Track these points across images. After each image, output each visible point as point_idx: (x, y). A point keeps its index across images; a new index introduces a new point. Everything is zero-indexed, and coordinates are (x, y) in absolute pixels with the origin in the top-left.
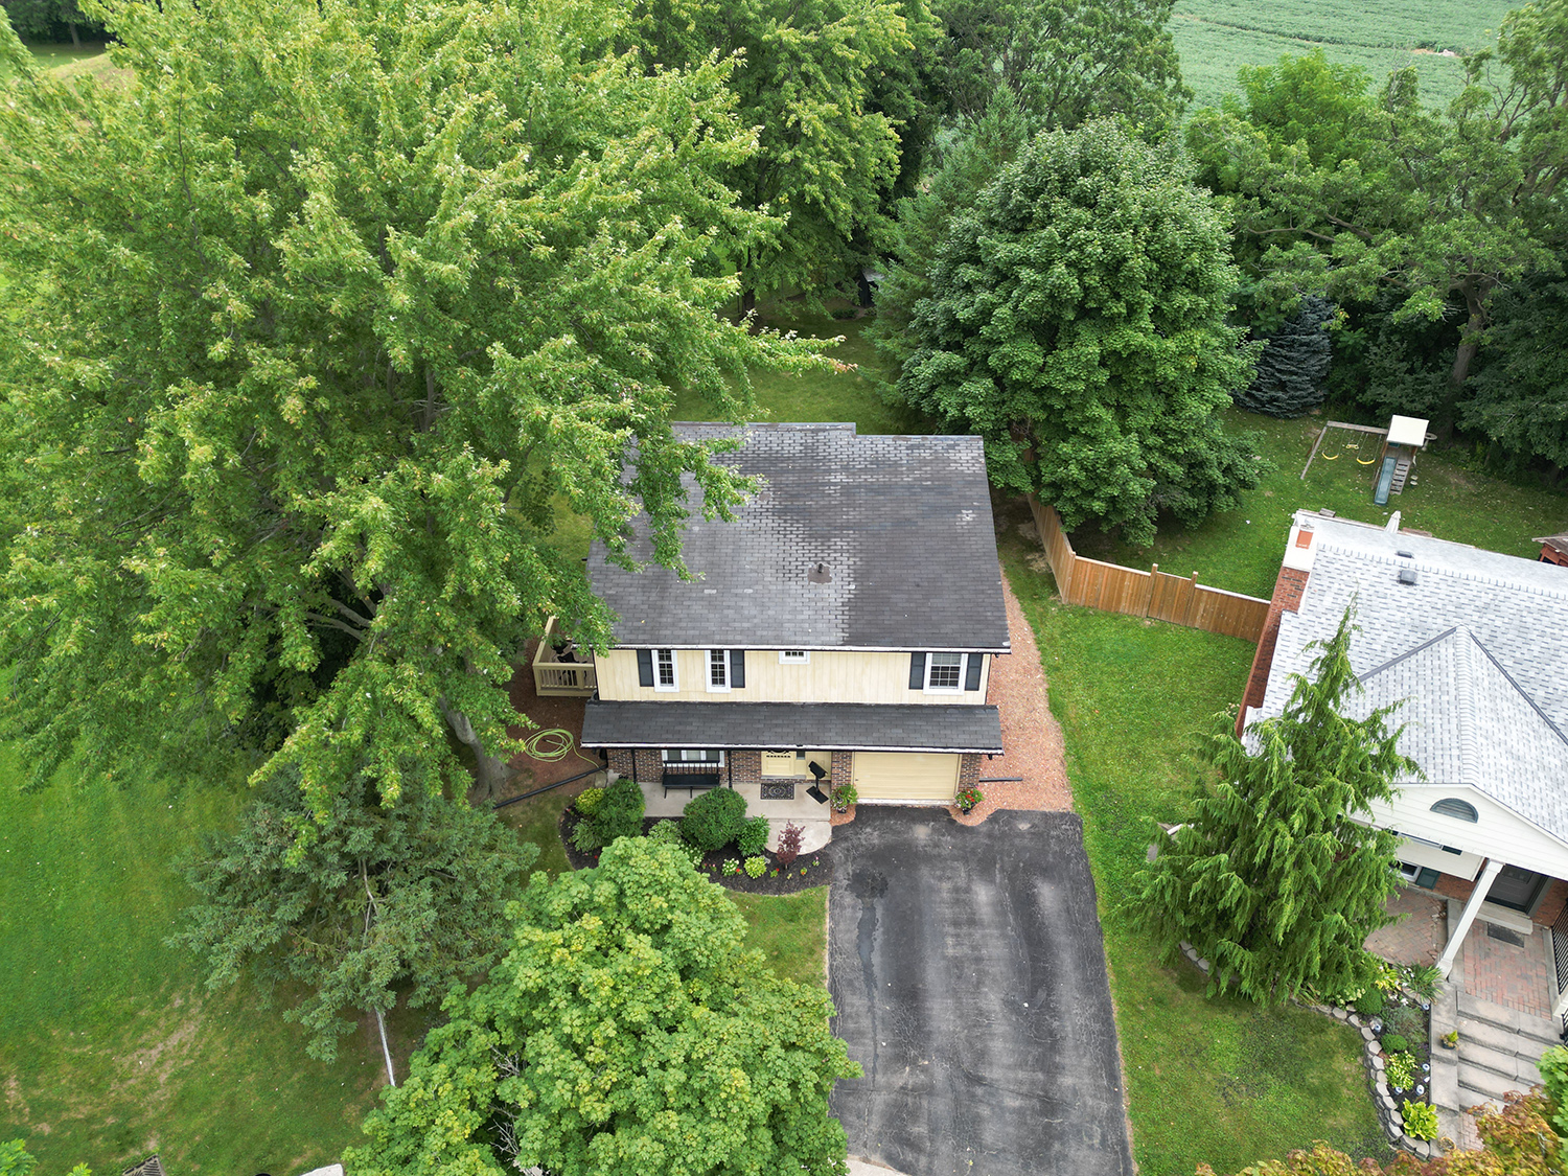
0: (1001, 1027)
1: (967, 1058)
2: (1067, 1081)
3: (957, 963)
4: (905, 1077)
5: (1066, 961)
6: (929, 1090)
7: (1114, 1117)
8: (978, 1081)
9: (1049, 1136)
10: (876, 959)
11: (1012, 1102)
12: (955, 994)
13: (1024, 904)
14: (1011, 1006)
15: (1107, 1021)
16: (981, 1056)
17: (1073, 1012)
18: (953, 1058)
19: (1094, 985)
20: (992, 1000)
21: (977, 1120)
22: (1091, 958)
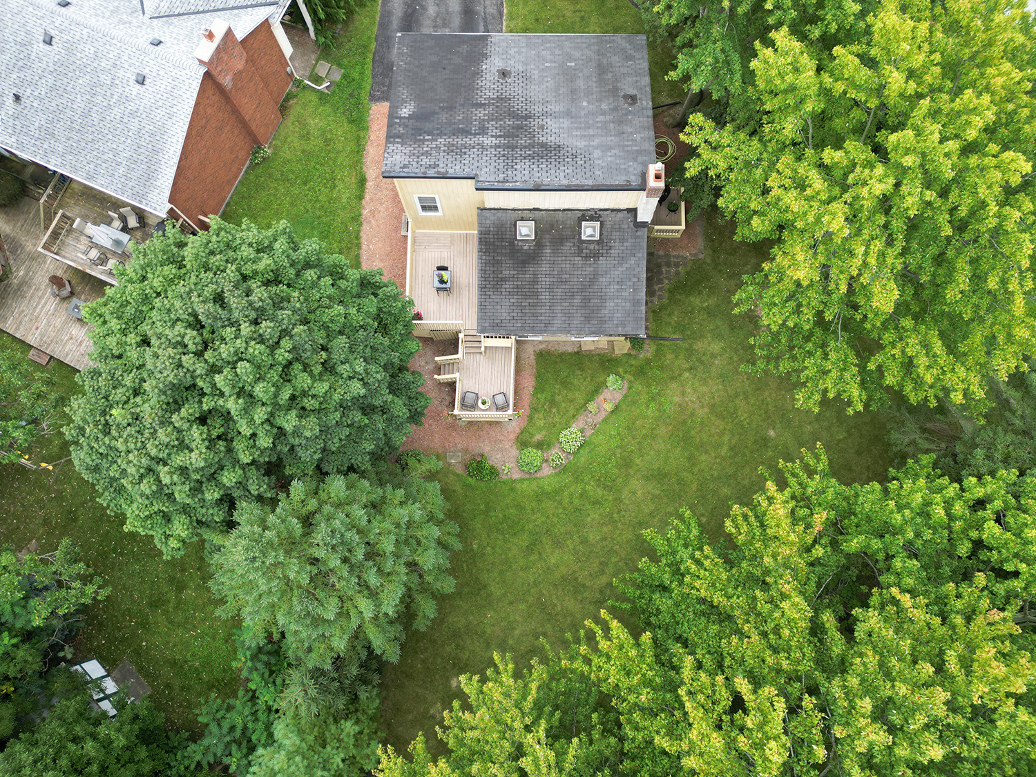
3: (445, 25)
14: (424, 8)
20: (432, 10)
22: (384, 25)
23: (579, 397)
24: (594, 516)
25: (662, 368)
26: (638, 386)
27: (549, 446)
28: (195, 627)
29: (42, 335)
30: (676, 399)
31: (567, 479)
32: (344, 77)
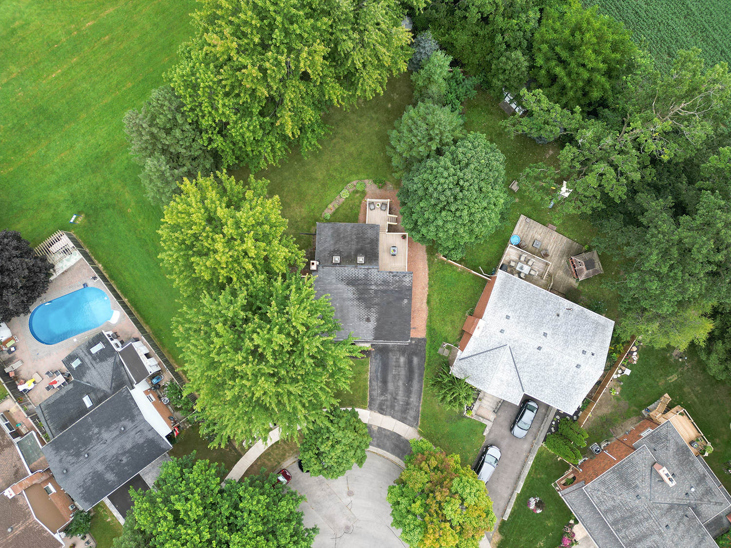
0: (401, 389)
1: (394, 395)
2: (412, 399)
3: (394, 376)
4: (383, 398)
5: (416, 376)
6: (387, 400)
7: (418, 406)
8: (396, 399)
9: (407, 409)
10: (379, 374)
11: (401, 403)
12: (393, 382)
13: (410, 362)
14: (404, 384)
15: (421, 389)
16: (397, 394)
17: (415, 386)
18: (392, 394)
19: (420, 381)
20: (401, 383)
21: (395, 406)
22: (421, 375)
23: (341, 211)
24: (337, 165)
25: (309, 222)
26: (318, 215)
27: (353, 192)
28: (485, 126)
29: (551, 235)
30: (303, 210)
31: (347, 179)
32: (437, 350)
